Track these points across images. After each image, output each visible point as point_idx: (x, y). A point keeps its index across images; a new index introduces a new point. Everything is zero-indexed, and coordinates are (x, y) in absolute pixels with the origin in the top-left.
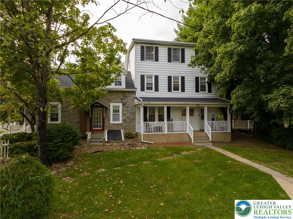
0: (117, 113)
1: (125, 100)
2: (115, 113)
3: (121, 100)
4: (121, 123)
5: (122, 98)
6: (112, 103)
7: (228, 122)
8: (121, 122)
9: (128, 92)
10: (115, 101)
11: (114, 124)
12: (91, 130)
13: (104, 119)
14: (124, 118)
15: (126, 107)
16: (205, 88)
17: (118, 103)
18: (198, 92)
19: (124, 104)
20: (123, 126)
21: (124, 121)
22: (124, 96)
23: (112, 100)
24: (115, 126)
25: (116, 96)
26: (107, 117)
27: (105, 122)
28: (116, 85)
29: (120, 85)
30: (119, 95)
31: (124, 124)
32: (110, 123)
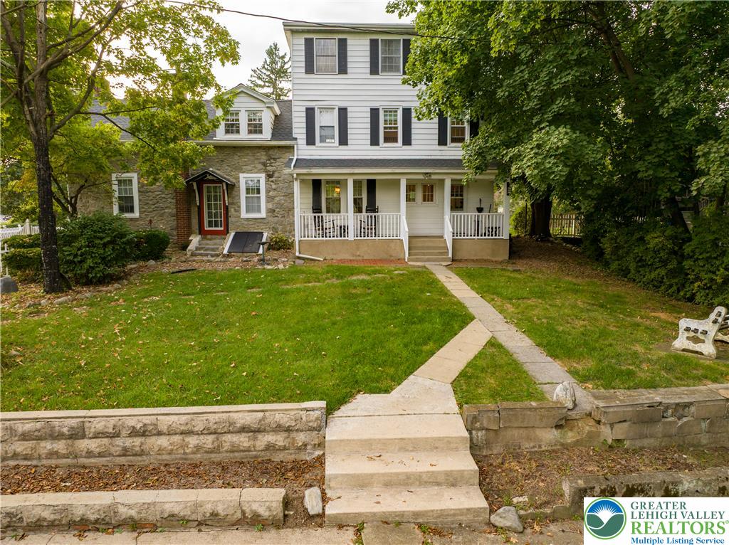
0: (256, 195)
1: (272, 166)
2: (250, 195)
3: (262, 167)
4: (265, 217)
5: (265, 161)
6: (243, 172)
8: (263, 214)
9: (279, 147)
10: (249, 168)
11: (248, 220)
12: (202, 231)
13: (226, 209)
14: (270, 206)
15: (276, 182)
16: (463, 133)
17: (257, 173)
18: (445, 144)
19: (269, 176)
20: (268, 223)
21: (270, 212)
22: (270, 158)
23: (245, 167)
24: (251, 223)
25: (252, 158)
26: (233, 204)
27: (229, 214)
28: (250, 132)
29: (261, 132)
30: (258, 154)
31: (270, 219)
32: (242, 217)
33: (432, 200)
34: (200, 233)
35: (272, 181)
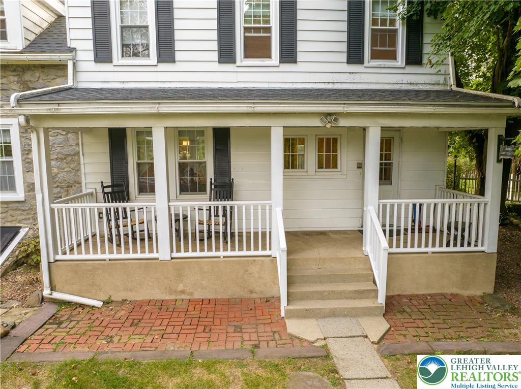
0: (5, 159)
4: (24, 199)
7: (486, 204)
8: (20, 195)
16: (393, 43)
18: (360, 61)
21: (32, 190)
22: (27, 88)
29: (4, 36)
31: (34, 202)
33: (335, 167)
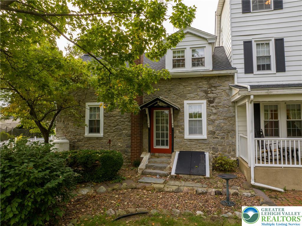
0: (198, 119)
1: (213, 93)
2: (193, 119)
3: (204, 94)
4: (206, 138)
5: (206, 89)
6: (187, 99)
8: (204, 136)
9: (219, 77)
10: (192, 95)
11: (191, 140)
12: (151, 150)
13: (172, 131)
14: (211, 128)
15: (216, 107)
17: (199, 99)
19: (210, 102)
20: (209, 143)
21: (211, 134)
22: (211, 86)
23: (188, 95)
24: (193, 143)
25: (195, 87)
26: (177, 126)
27: (175, 135)
28: (194, 65)
29: (203, 64)
30: (200, 84)
31: (210, 140)
32: (185, 138)
34: (150, 151)
35: (213, 107)
